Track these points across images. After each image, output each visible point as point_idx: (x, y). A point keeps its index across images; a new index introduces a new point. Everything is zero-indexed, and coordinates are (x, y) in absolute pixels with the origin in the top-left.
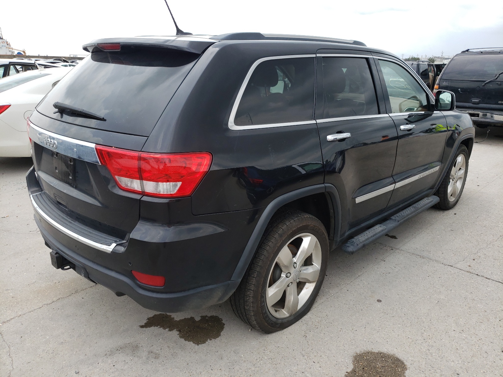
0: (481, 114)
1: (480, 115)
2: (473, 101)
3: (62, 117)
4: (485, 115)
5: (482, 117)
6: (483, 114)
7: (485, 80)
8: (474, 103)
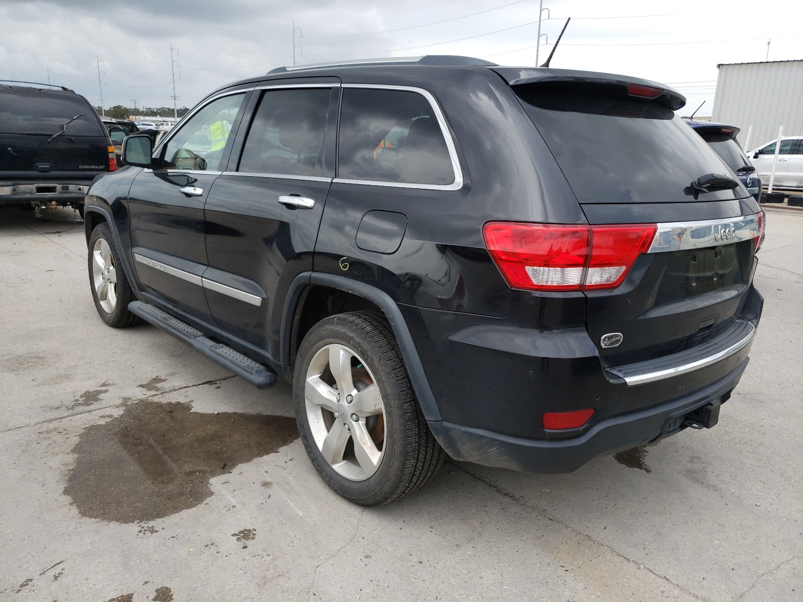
0: (59, 187)
1: (57, 189)
2: (41, 166)
3: (696, 197)
4: (65, 189)
5: (62, 191)
6: (63, 187)
7: (52, 133)
8: (43, 171)
